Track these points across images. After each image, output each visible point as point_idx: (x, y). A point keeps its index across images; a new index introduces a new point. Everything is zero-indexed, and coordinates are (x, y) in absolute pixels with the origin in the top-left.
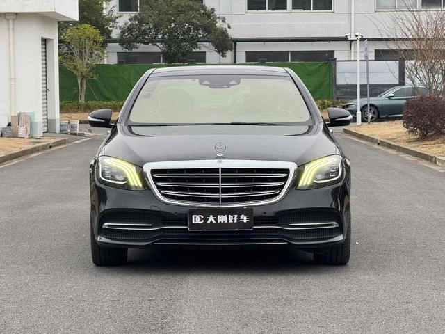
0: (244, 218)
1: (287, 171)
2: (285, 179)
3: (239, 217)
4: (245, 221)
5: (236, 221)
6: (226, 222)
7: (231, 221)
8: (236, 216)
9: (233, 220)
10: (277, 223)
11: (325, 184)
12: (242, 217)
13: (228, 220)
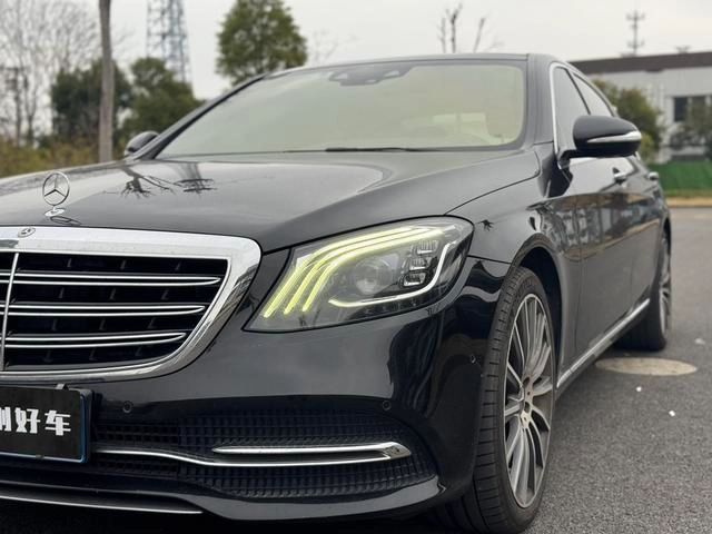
0: (58, 423)
1: (218, 267)
2: (207, 295)
3: (42, 417)
4: (60, 431)
5: (34, 430)
6: (9, 428)
7: (21, 429)
8: (35, 413)
9: (28, 426)
10: (175, 440)
11: (392, 309)
12: (51, 415)
13: (14, 425)
